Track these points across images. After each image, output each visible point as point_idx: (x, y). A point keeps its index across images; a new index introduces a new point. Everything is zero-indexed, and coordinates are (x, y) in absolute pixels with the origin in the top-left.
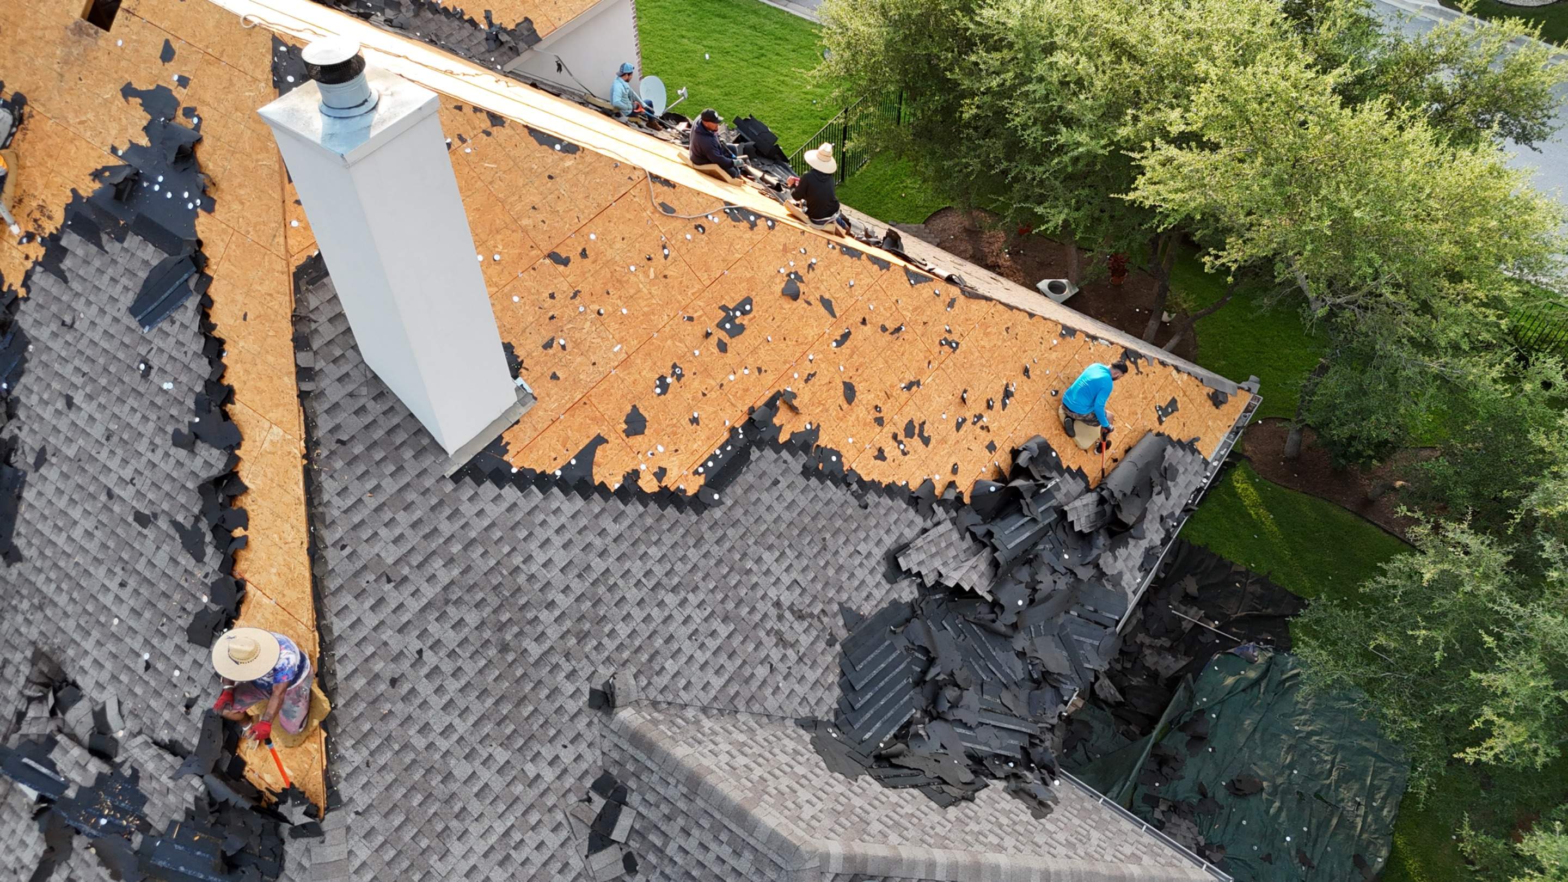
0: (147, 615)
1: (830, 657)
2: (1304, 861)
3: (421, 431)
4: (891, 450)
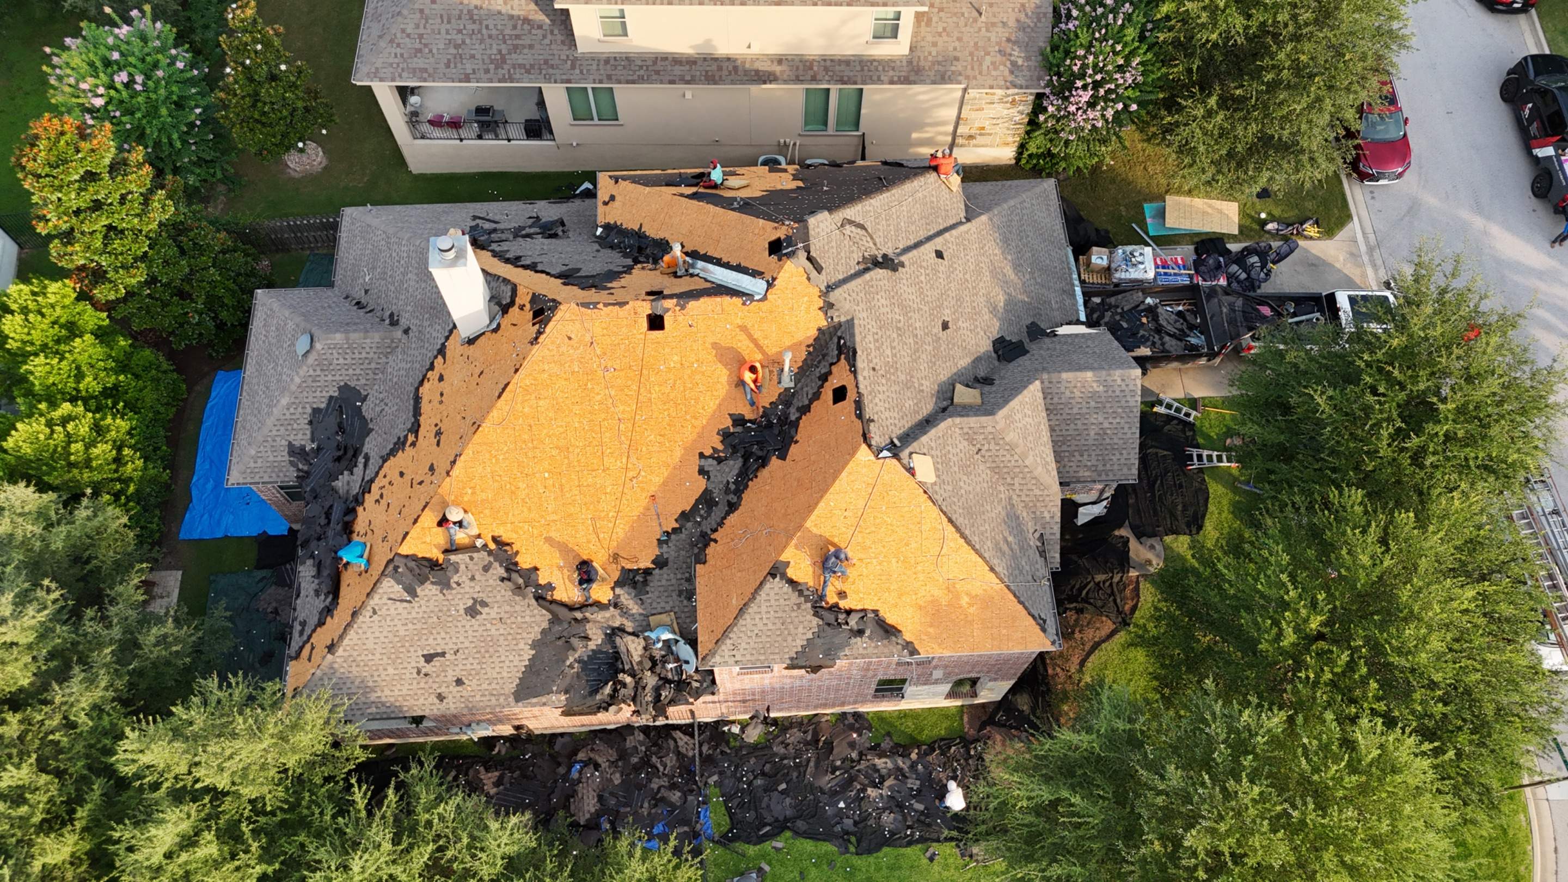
4: (383, 482)
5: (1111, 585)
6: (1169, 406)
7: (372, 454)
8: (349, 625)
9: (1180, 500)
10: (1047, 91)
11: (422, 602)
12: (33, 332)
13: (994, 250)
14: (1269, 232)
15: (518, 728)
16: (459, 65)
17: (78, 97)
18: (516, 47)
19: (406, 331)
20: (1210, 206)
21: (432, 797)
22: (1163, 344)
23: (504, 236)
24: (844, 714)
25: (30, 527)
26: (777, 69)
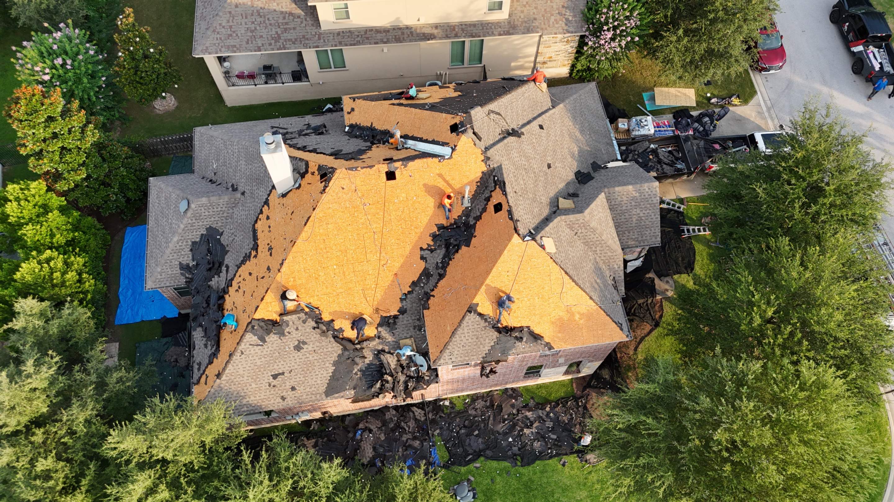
4: (239, 280)
5: (647, 304)
6: (668, 204)
7: (230, 265)
8: (228, 362)
9: (679, 255)
10: (587, 33)
11: (269, 345)
12: (24, 211)
13: (569, 123)
14: (713, 104)
15: (324, 413)
16: (254, 42)
17: (34, 76)
18: (286, 29)
19: (243, 194)
20: (679, 92)
21: (287, 453)
22: (663, 169)
23: (293, 136)
24: (507, 389)
25: (37, 322)
26: (435, 32)
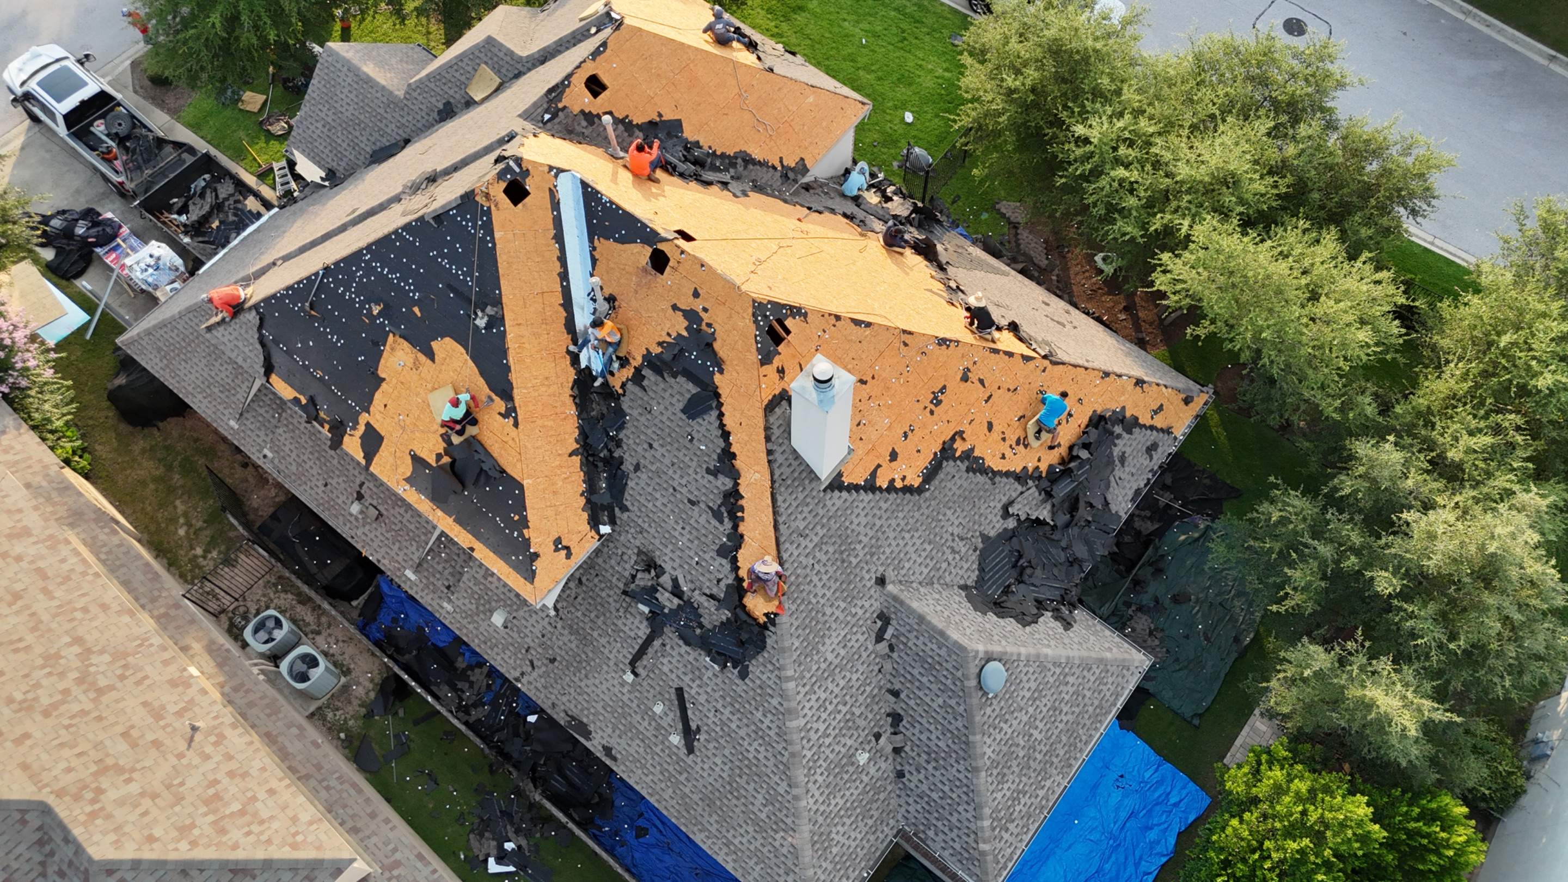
0: (696, 542)
1: (974, 557)
2: (1207, 639)
3: (812, 471)
4: (1008, 453)
11: (1043, 336)
19: (881, 581)
